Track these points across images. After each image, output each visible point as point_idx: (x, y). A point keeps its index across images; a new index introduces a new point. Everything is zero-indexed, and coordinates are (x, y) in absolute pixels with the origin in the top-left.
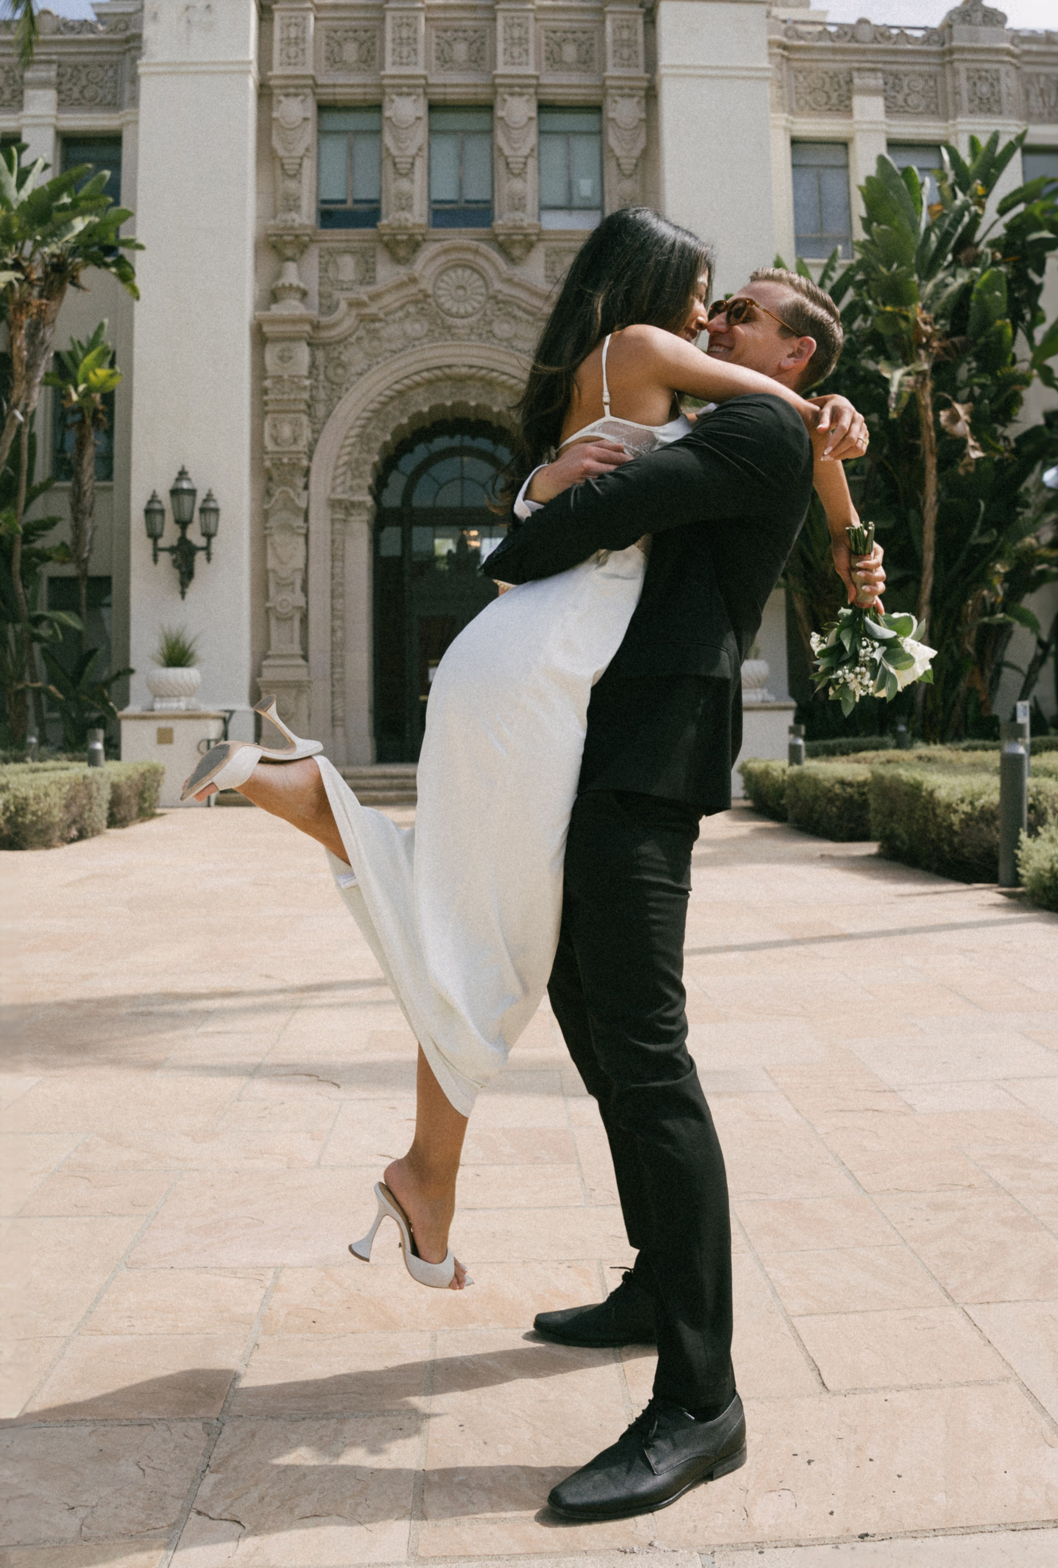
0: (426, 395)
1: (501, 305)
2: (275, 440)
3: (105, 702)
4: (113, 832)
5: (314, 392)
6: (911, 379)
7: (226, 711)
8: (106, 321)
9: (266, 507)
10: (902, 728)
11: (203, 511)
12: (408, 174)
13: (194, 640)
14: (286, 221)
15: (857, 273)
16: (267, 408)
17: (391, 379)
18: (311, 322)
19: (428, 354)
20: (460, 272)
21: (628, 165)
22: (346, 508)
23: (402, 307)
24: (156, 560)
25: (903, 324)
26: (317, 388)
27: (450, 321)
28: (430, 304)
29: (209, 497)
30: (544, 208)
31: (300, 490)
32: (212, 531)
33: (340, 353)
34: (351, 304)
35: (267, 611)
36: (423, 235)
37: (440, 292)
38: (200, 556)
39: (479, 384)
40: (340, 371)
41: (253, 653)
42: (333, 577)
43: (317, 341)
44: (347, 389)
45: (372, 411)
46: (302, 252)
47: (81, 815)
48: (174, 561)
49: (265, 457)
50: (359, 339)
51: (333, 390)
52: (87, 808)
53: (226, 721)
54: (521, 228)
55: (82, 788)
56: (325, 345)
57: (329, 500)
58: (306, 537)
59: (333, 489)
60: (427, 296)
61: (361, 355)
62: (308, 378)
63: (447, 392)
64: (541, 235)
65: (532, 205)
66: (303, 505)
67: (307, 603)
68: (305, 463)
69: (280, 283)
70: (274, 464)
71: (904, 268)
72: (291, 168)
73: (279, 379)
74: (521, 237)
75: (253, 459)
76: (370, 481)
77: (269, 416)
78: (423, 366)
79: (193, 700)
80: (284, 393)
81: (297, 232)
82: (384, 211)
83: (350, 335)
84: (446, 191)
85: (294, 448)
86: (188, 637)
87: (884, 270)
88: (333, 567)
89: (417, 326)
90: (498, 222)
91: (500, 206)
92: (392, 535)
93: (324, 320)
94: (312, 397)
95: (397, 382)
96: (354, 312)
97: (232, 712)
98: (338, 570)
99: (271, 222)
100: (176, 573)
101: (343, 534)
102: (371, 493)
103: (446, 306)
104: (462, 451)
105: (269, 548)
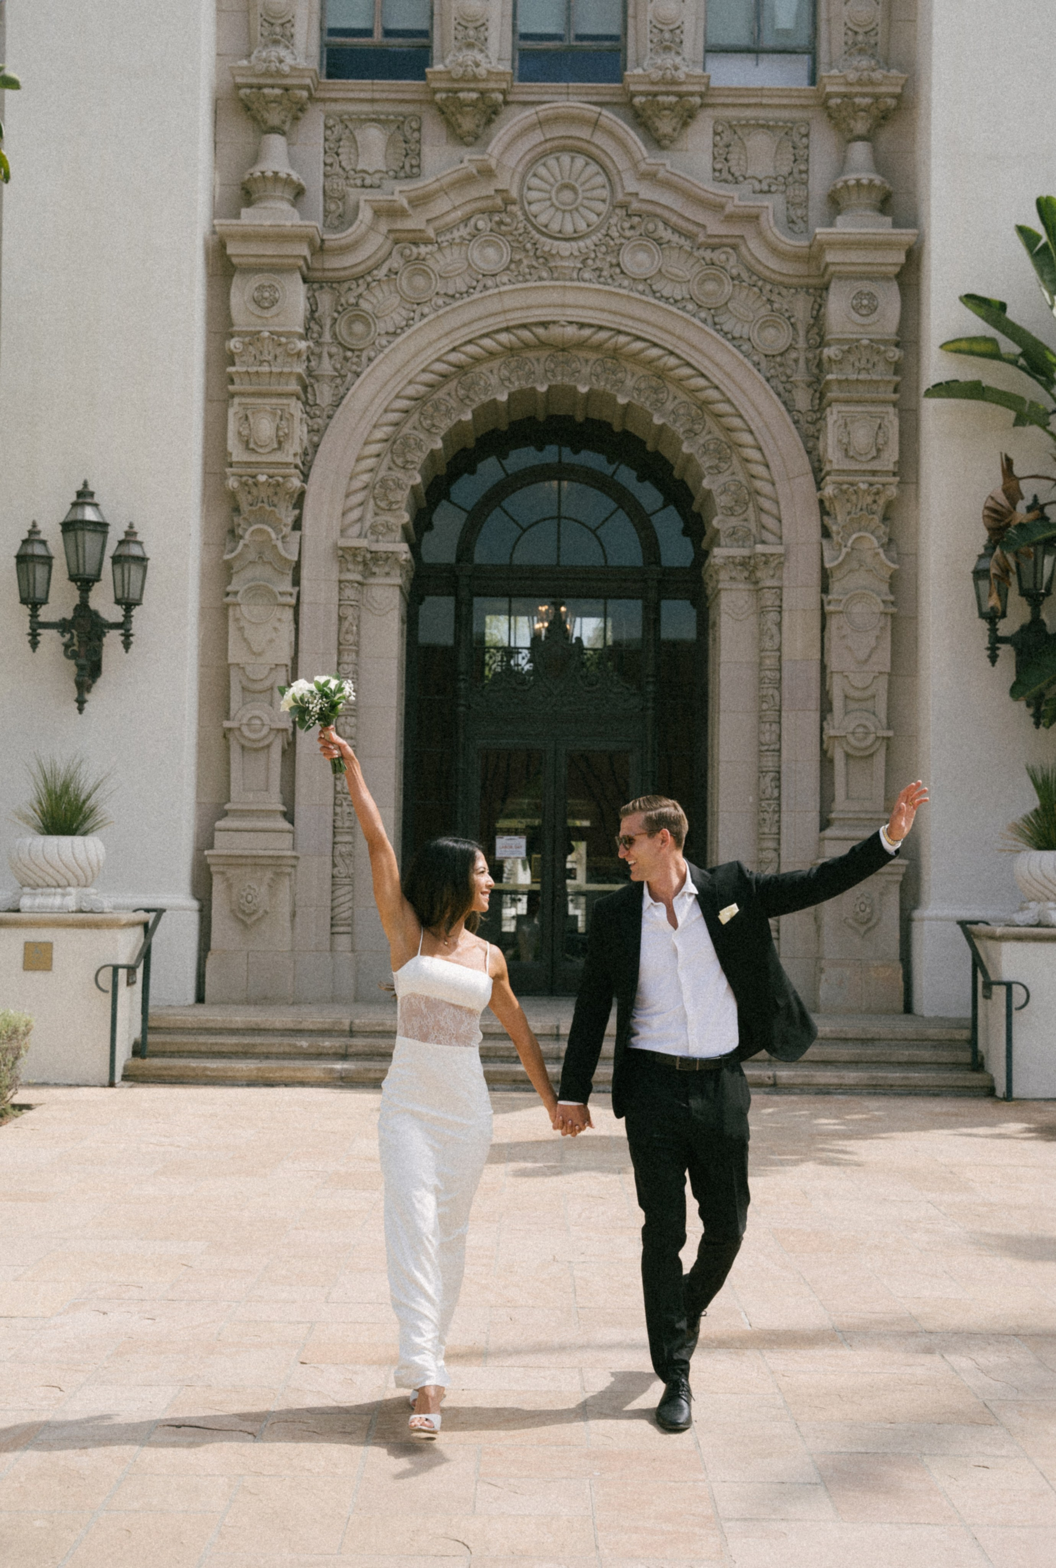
0: (505, 373)
1: (636, 219)
2: (247, 443)
5: (313, 363)
7: (149, 910)
9: (227, 557)
11: (117, 560)
14: (267, 61)
16: (232, 388)
17: (446, 344)
18: (311, 242)
19: (509, 302)
20: (566, 158)
22: (365, 563)
23: (466, 220)
24: (34, 644)
26: (320, 356)
27: (547, 244)
28: (513, 215)
29: (130, 536)
30: (712, 50)
31: (287, 530)
32: (134, 595)
33: (360, 296)
34: (379, 213)
35: (226, 734)
36: (504, 92)
37: (533, 195)
38: (112, 639)
39: (593, 356)
40: (358, 328)
43: (320, 275)
44: (370, 360)
45: (412, 399)
46: (296, 119)
48: (67, 646)
49: (229, 470)
50: (393, 272)
51: (346, 359)
53: (148, 930)
54: (674, 82)
56: (333, 283)
57: (337, 548)
58: (296, 608)
59: (345, 530)
60: (508, 202)
61: (395, 300)
62: (304, 337)
63: (539, 369)
64: (709, 97)
65: (693, 44)
66: (293, 557)
68: (295, 483)
69: (258, 170)
70: (243, 485)
73: (254, 337)
74: (673, 99)
76: (405, 518)
77: (236, 400)
78: (499, 322)
79: (90, 891)
80: (262, 362)
81: (288, 82)
82: (436, 52)
83: (377, 267)
84: (545, 19)
85: (278, 457)
88: (339, 663)
89: (491, 252)
90: (634, 73)
91: (638, 45)
93: (333, 238)
94: (310, 372)
95: (455, 349)
96: (383, 226)
97: (159, 912)
99: (245, 63)
100: (71, 667)
101: (357, 606)
102: (407, 538)
103: (543, 219)
104: (559, 472)
105: (231, 628)
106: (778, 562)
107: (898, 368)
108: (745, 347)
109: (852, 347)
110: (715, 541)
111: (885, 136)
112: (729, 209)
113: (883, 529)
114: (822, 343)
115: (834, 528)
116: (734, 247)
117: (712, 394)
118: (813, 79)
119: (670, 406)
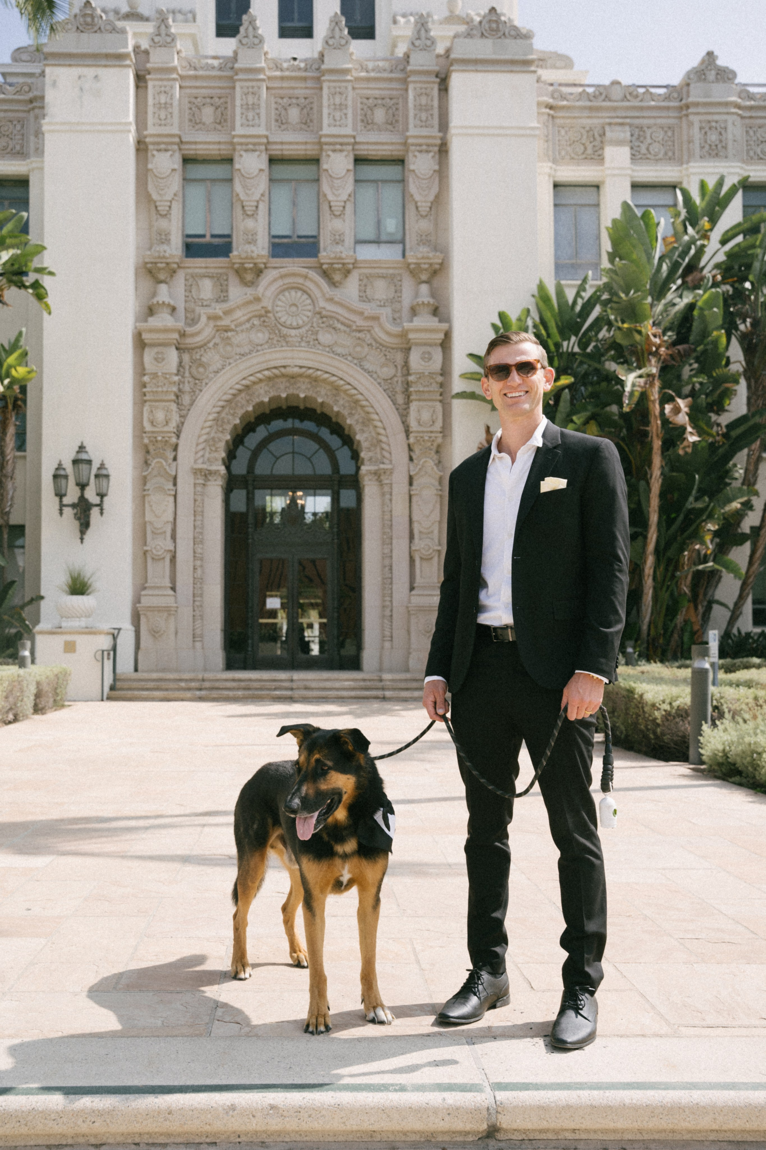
0: (267, 388)
1: (325, 319)
2: (152, 423)
3: (23, 620)
4: (36, 717)
5: (181, 386)
6: (642, 381)
7: (114, 629)
8: (24, 330)
9: (144, 473)
10: (630, 650)
11: (97, 476)
12: (253, 216)
13: (93, 574)
14: (159, 252)
15: (603, 293)
16: (145, 398)
17: (240, 376)
18: (179, 332)
19: (268, 357)
20: (293, 293)
21: (424, 207)
22: (205, 475)
23: (248, 321)
24: (61, 513)
25: (637, 337)
26: (184, 383)
27: (285, 331)
28: (269, 318)
29: (102, 466)
30: (358, 242)
31: (170, 461)
32: (104, 491)
33: (201, 356)
34: (209, 318)
35: (145, 553)
36: (265, 264)
37: (278, 309)
38: (95, 512)
39: (307, 380)
40: (201, 370)
41: (134, 585)
42: (195, 527)
43: (182, 346)
44: (206, 384)
45: (226, 401)
46: (172, 276)
47: (15, 704)
48: (75, 514)
49: (144, 435)
50: (216, 344)
51: (196, 384)
52: (20, 698)
53: (115, 638)
54: (340, 258)
55: (16, 684)
56: (189, 350)
57: (192, 469)
58: (175, 496)
59: (195, 461)
60: (267, 312)
61: (217, 357)
62: (177, 375)
63: (282, 387)
64: (355, 264)
65: (349, 240)
66: (173, 473)
67: (175, 547)
68: (174, 440)
69: (155, 301)
70: (151, 441)
71: (639, 293)
72: (163, 208)
73: (155, 375)
74: (340, 266)
75: (134, 437)
76: (223, 455)
77: (147, 404)
78: (264, 366)
79: (90, 619)
80: (158, 387)
81: (168, 261)
82: (234, 245)
83: (209, 342)
84: (282, 228)
85: (166, 429)
86: (87, 574)
87: (623, 295)
88: (195, 521)
89: (260, 335)
90: (322, 254)
91: (325, 241)
92: (239, 497)
93: (189, 330)
94: (180, 390)
95: (244, 379)
96: (212, 324)
97: (119, 630)
98: (198, 523)
99: (149, 253)
100: (77, 523)
101: (203, 494)
102: (224, 463)
103: (283, 320)
104: (293, 432)
105: (147, 505)
106: (391, 472)
107: (441, 385)
108: (375, 376)
109: (421, 375)
110: (363, 463)
111: (436, 282)
112: (366, 314)
113: (435, 457)
114: (408, 374)
115: (414, 457)
116: (369, 331)
117: (360, 397)
118: (404, 256)
119: (341, 402)
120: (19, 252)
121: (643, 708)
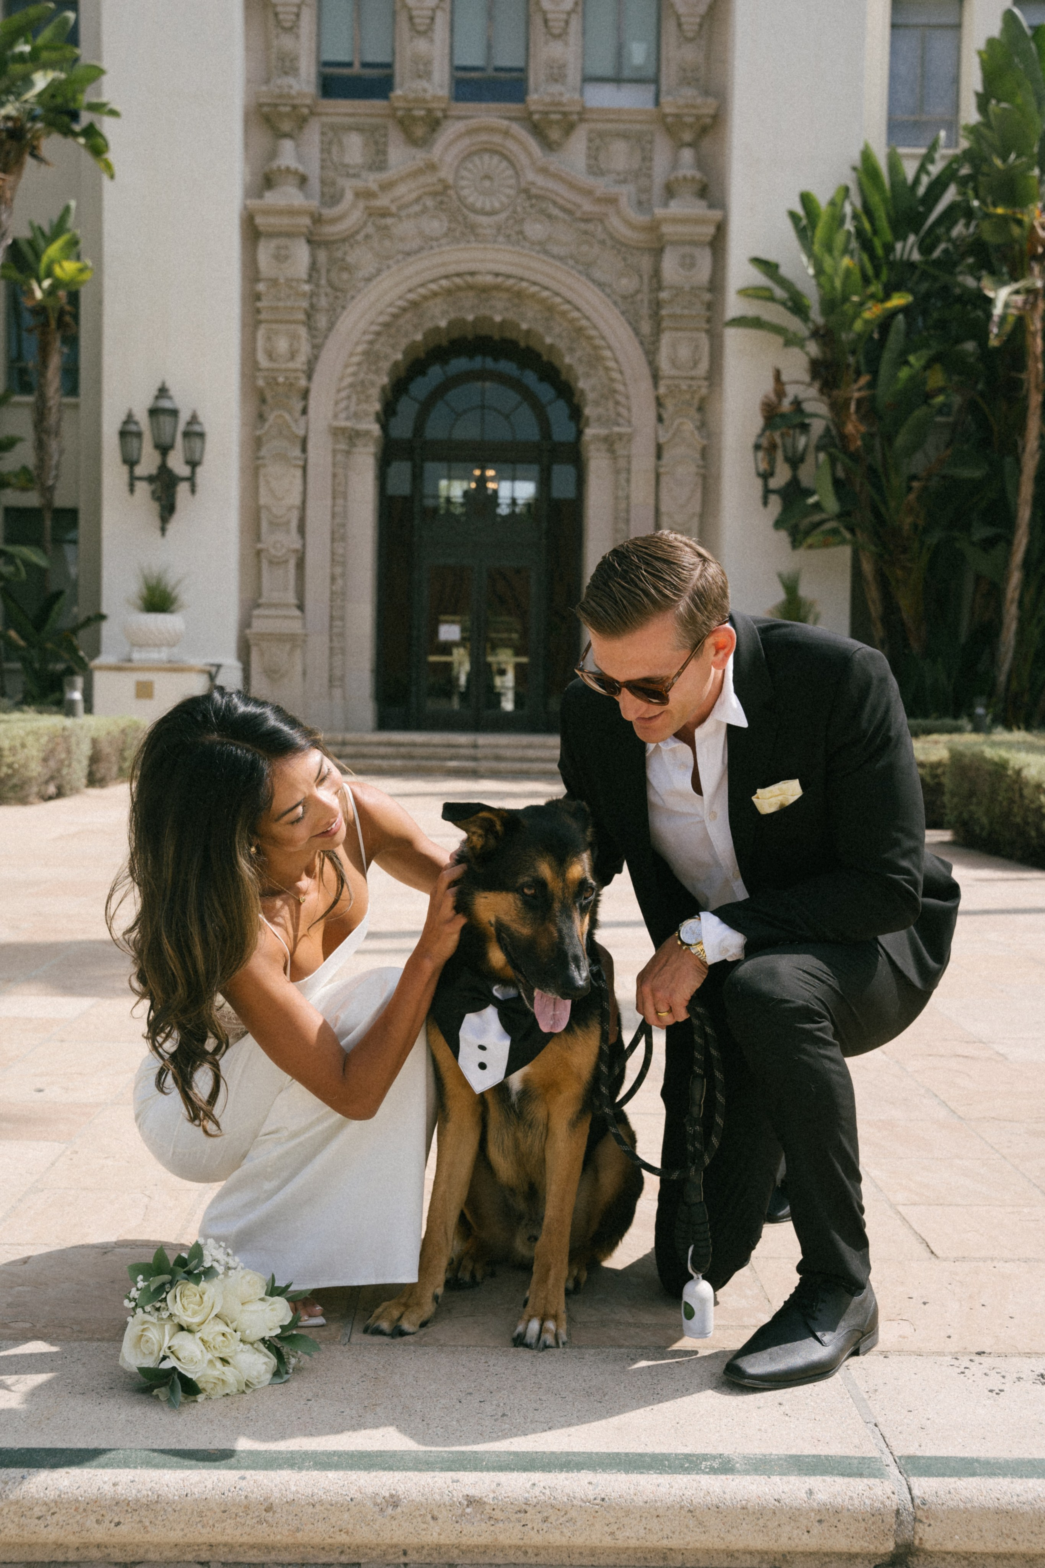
0: (445, 307)
1: (534, 201)
2: (270, 356)
3: (73, 650)
4: (92, 791)
5: (315, 300)
6: (1019, 299)
7: (212, 665)
8: (73, 204)
9: (258, 433)
10: (979, 710)
11: (187, 435)
12: (426, 33)
13: (179, 582)
14: (280, 87)
15: (963, 166)
16: (259, 317)
17: (404, 287)
18: (312, 215)
19: (447, 258)
20: (486, 157)
21: (691, 24)
22: (350, 438)
23: (418, 200)
24: (132, 490)
25: (1016, 231)
26: (318, 295)
27: (472, 217)
28: (451, 197)
29: (194, 420)
30: (588, 79)
31: (297, 415)
32: (197, 457)
33: (345, 253)
34: (357, 195)
35: (259, 553)
36: (444, 110)
37: (463, 183)
38: (183, 489)
39: (505, 296)
40: (345, 276)
41: (242, 601)
42: (334, 515)
43: (316, 238)
44: (353, 297)
45: (380, 324)
46: (301, 128)
47: (59, 771)
48: (153, 493)
49: (258, 374)
50: (367, 237)
51: (337, 297)
52: (66, 763)
53: (213, 674)
54: (559, 104)
55: (60, 740)
56: (327, 244)
57: (331, 427)
58: (304, 469)
59: (336, 416)
60: (447, 187)
61: (369, 256)
62: (308, 282)
63: (468, 305)
64: (583, 115)
65: (573, 75)
66: (301, 433)
67: (304, 546)
68: (303, 382)
69: (274, 165)
70: (268, 384)
71: (1024, 159)
72: (287, 19)
73: (274, 282)
74: (560, 116)
75: (243, 375)
76: (377, 406)
77: (263, 326)
78: (442, 271)
79: (175, 650)
80: (279, 300)
81: (296, 102)
82: (397, 79)
83: (357, 232)
84: (472, 56)
85: (291, 365)
86: (171, 579)
87: (998, 162)
88: (334, 506)
89: (436, 224)
90: (533, 97)
91: (536, 77)
92: (401, 471)
93: (327, 213)
94: (312, 306)
95: (410, 291)
96: (361, 204)
97: (219, 666)
98: (338, 509)
99: (264, 88)
100: (155, 507)
101: (346, 467)
102: (378, 419)
103: (470, 200)
104: (481, 375)
105: (262, 483)
106: (629, 438)
107: (710, 306)
108: (608, 290)
109: (678, 291)
110: (587, 424)
111: (706, 143)
112: (598, 193)
113: (697, 416)
114: (660, 288)
115: (665, 416)
116: (601, 221)
117: (584, 322)
118: (657, 102)
119: (557, 330)
120: (63, 76)
121: (1021, 789)
